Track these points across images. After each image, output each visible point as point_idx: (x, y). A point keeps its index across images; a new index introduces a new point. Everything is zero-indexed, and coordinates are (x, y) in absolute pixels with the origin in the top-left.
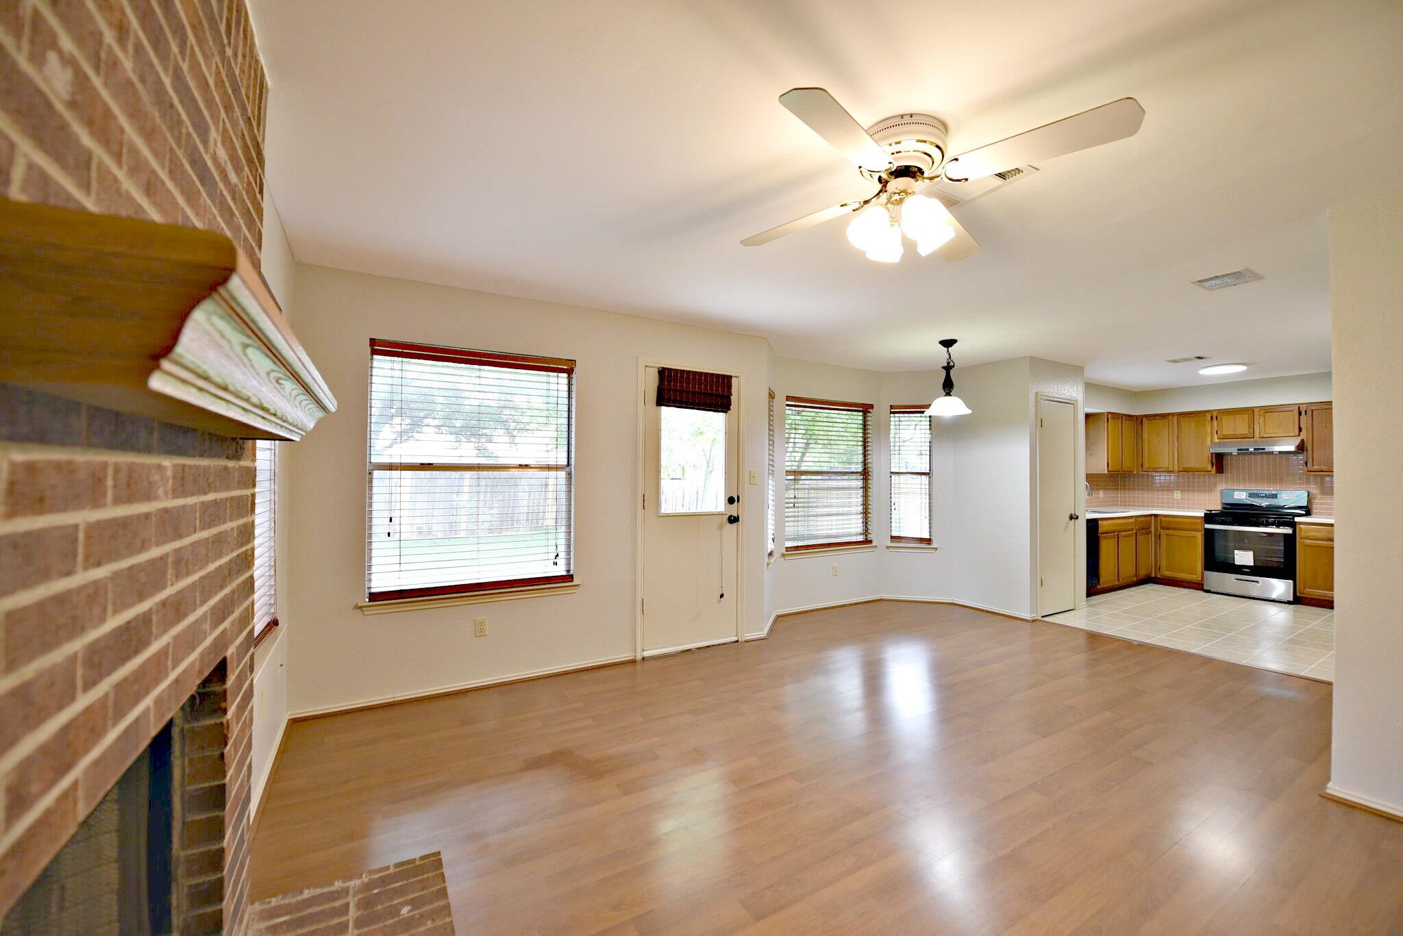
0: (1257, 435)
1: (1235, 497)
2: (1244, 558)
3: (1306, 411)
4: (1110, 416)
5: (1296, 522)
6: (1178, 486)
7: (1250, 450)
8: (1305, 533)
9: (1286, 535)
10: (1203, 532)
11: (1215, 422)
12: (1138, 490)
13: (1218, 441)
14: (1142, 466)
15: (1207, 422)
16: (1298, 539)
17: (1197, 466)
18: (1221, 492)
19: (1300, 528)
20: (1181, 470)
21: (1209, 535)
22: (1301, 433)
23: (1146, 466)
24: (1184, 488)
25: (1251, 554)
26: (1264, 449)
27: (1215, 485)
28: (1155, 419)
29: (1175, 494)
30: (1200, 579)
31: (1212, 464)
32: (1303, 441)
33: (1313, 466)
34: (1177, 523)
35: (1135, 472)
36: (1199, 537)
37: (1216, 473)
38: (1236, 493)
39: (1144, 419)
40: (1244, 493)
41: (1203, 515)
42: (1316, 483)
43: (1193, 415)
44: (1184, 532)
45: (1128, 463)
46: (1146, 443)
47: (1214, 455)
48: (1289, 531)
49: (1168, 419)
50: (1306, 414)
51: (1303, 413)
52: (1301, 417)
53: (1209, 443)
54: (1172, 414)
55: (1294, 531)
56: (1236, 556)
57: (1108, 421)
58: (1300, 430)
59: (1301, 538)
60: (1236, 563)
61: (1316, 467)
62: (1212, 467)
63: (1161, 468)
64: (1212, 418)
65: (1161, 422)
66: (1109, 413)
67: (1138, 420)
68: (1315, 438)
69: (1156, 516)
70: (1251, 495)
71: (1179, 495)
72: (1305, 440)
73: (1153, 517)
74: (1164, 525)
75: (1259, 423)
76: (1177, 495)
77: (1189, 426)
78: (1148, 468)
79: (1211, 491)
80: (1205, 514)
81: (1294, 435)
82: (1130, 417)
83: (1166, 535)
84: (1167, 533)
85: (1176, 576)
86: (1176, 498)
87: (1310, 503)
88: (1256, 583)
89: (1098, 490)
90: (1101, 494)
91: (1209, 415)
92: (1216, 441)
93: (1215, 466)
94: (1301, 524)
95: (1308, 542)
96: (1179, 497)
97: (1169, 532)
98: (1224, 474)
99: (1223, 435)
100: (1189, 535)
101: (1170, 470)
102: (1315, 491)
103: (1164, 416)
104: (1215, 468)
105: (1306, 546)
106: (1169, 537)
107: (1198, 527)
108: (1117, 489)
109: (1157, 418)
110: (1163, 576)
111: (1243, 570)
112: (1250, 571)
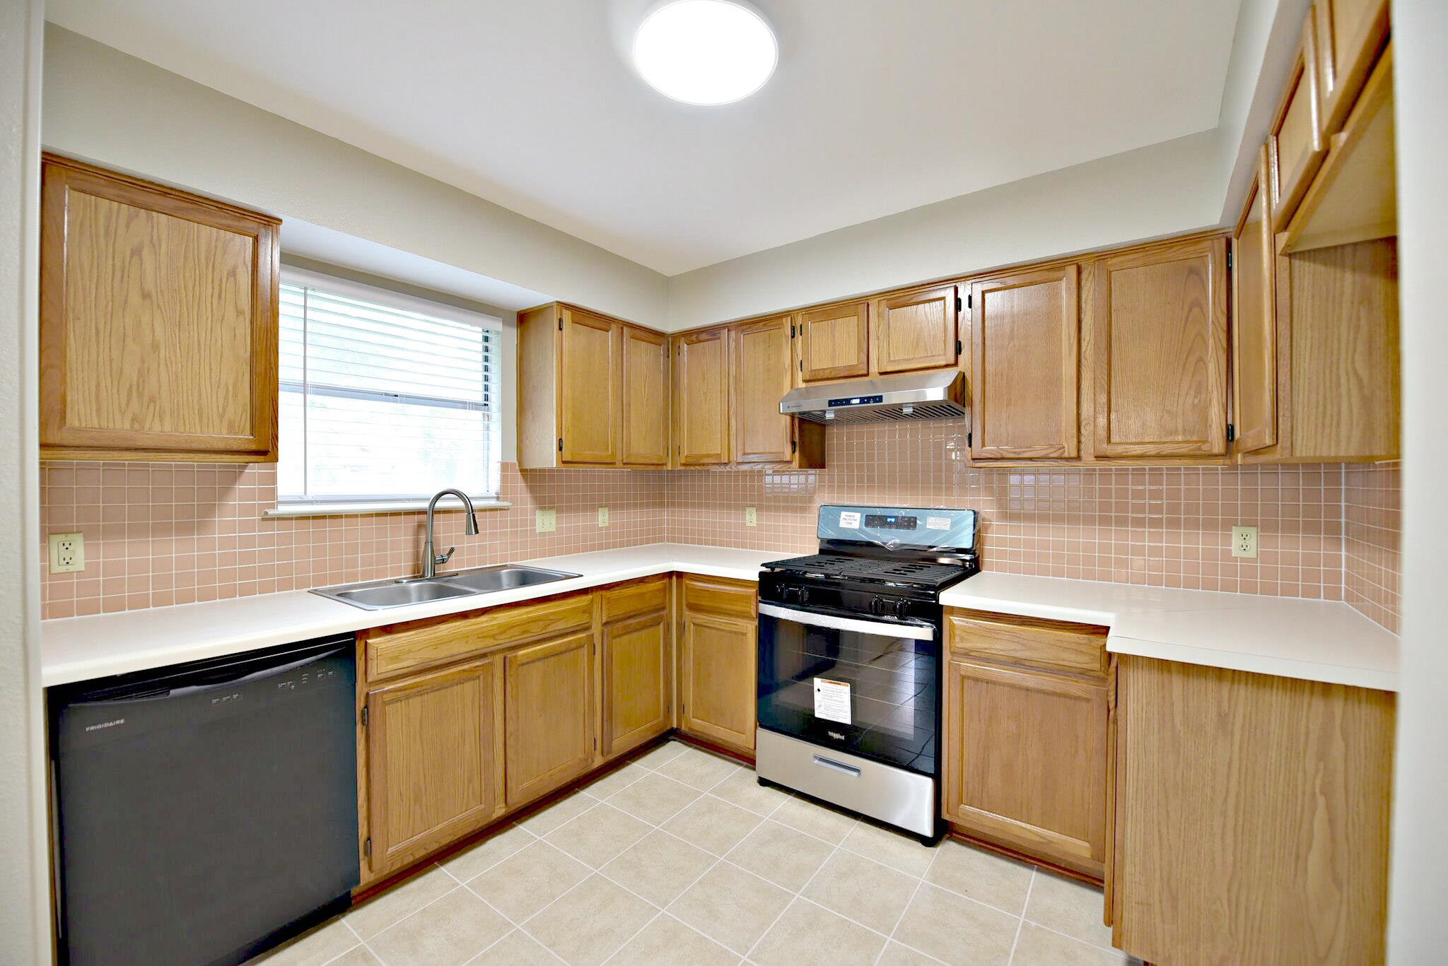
0: (874, 369)
1: (843, 524)
2: (832, 701)
4: (567, 313)
5: (942, 606)
6: (752, 498)
7: (854, 402)
8: (962, 639)
9: (919, 643)
10: (758, 622)
11: (799, 338)
14: (680, 453)
15: (785, 340)
16: (945, 655)
17: (768, 450)
18: (823, 511)
19: (952, 625)
20: (740, 459)
21: (768, 626)
22: (961, 357)
24: (765, 505)
25: (845, 690)
26: (880, 399)
27: (807, 494)
28: (699, 341)
29: (748, 517)
30: (750, 745)
31: (793, 443)
32: (962, 381)
33: (983, 445)
34: (714, 594)
37: (801, 466)
38: (843, 514)
39: (681, 340)
40: (858, 516)
41: (755, 575)
42: (990, 490)
43: (761, 324)
44: (725, 619)
47: (797, 419)
48: (920, 632)
49: (719, 338)
50: (970, 303)
51: (965, 304)
52: (961, 314)
53: (787, 389)
54: (727, 326)
55: (938, 634)
56: (818, 697)
58: (958, 350)
59: (952, 653)
60: (817, 715)
61: (990, 449)
62: (794, 452)
64: (793, 329)
65: (709, 346)
66: (562, 304)
67: (667, 343)
68: (989, 367)
69: (680, 575)
70: (871, 520)
71: (754, 516)
72: (968, 376)
73: (674, 578)
74: (691, 600)
75: (879, 336)
76: (752, 518)
77: (755, 353)
78: (686, 456)
79: (803, 510)
80: (761, 574)
81: (943, 363)
82: (656, 336)
83: (694, 624)
84: (697, 621)
85: (708, 732)
86: (748, 524)
87: (977, 537)
88: (855, 774)
89: (594, 509)
90: (603, 518)
91: (787, 323)
92: (802, 385)
93: (797, 449)
94: (953, 610)
95: (968, 666)
96: (754, 524)
97: (702, 618)
98: (826, 470)
99: (811, 371)
100: (734, 628)
101: (722, 461)
102: (988, 511)
103: (712, 332)
104: (797, 453)
105: (963, 678)
106: (699, 628)
107: (747, 609)
108: (661, 505)
109: (703, 336)
110: (690, 729)
111: (831, 734)
112: (843, 738)
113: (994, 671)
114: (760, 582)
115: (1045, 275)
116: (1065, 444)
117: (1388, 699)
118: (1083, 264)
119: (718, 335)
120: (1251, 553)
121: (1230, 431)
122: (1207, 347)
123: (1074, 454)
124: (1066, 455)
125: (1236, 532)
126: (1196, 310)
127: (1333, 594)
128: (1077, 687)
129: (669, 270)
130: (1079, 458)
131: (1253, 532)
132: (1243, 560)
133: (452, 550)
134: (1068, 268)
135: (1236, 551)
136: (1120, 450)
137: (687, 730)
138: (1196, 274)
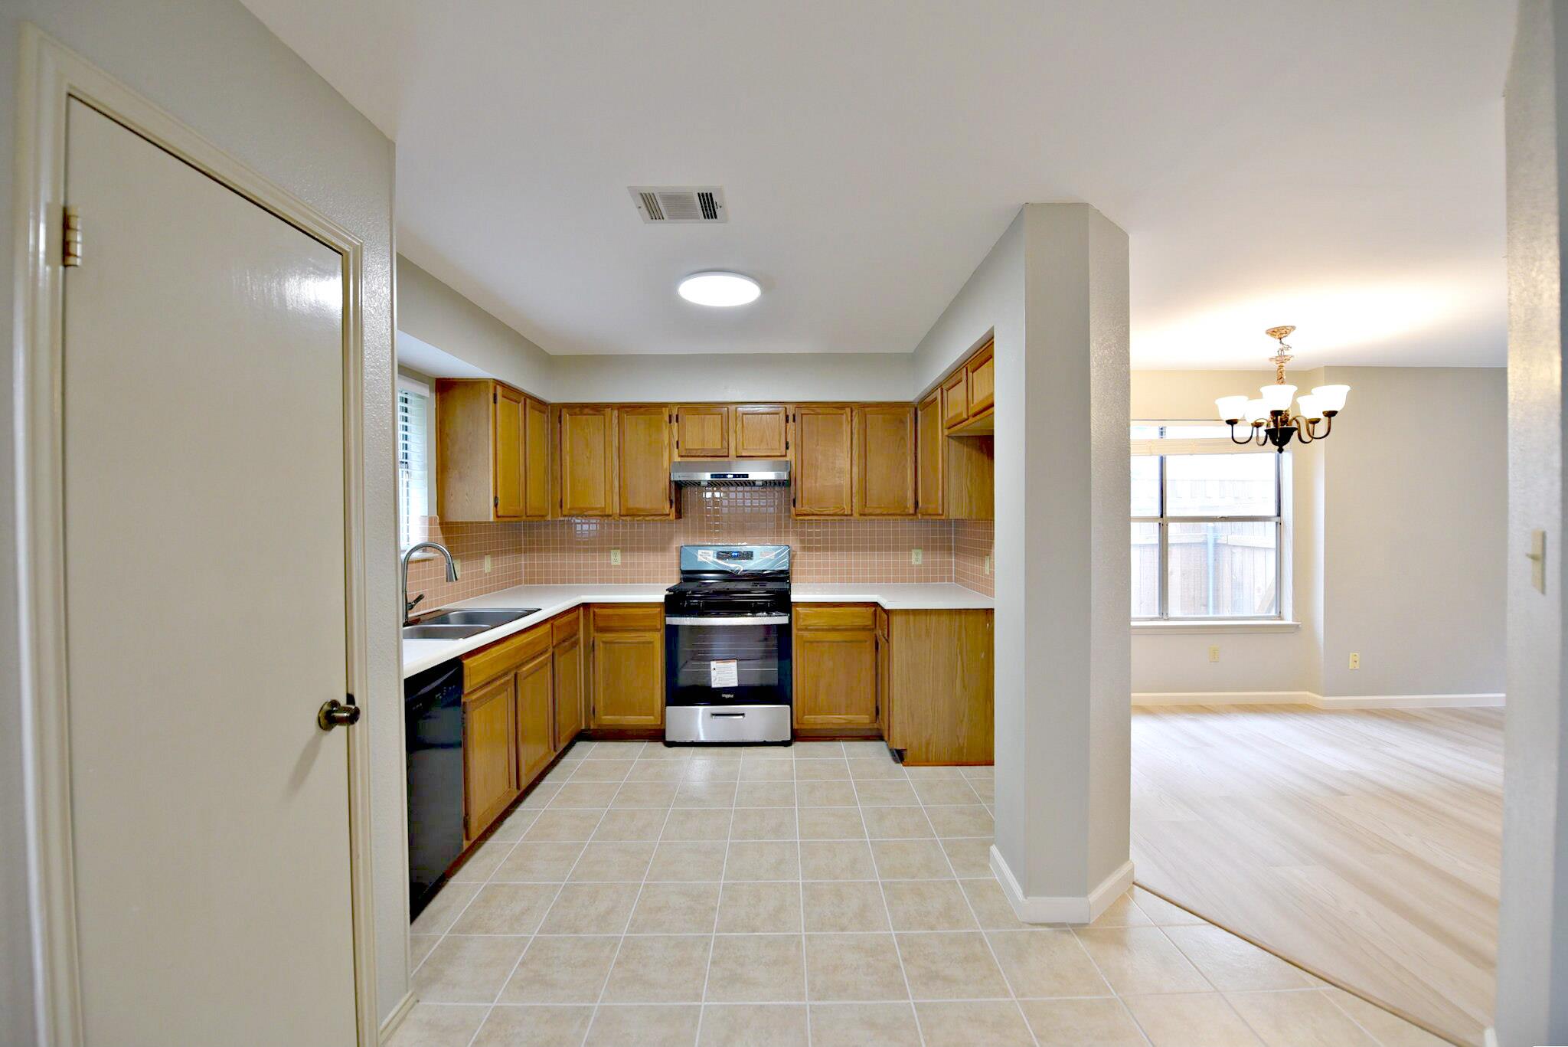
0: (732, 453)
1: (700, 559)
2: (724, 674)
3: (794, 416)
4: (499, 389)
5: (792, 602)
6: (617, 542)
7: (729, 476)
8: (804, 620)
9: (779, 626)
10: (663, 631)
11: (675, 424)
12: (555, 550)
13: (679, 459)
14: (561, 506)
15: (664, 424)
16: (794, 631)
17: (648, 506)
18: (680, 550)
19: (798, 613)
20: (623, 513)
21: (672, 632)
22: (788, 453)
23: (567, 505)
24: (628, 546)
25: (733, 666)
26: (747, 476)
27: (670, 539)
28: (582, 414)
29: (612, 557)
30: (659, 723)
31: (671, 501)
32: (789, 465)
33: (802, 506)
34: (622, 617)
35: (549, 518)
36: (657, 640)
37: (675, 517)
38: (700, 552)
39: (564, 411)
40: (712, 553)
41: (661, 598)
42: (796, 533)
43: (642, 409)
44: (633, 634)
45: (537, 499)
46: (567, 459)
47: (673, 485)
48: (781, 620)
49: (604, 415)
50: (794, 420)
51: (791, 418)
52: (789, 425)
53: (666, 464)
54: (611, 406)
55: (790, 619)
56: (713, 673)
57: (495, 402)
58: (787, 446)
59: (798, 630)
60: (714, 685)
61: (805, 509)
62: (671, 507)
63: (592, 509)
64: (670, 417)
65: (595, 420)
66: (498, 382)
67: (555, 414)
69: (586, 606)
70: (721, 556)
71: (619, 557)
72: (793, 463)
73: (582, 610)
74: (601, 624)
75: (736, 432)
76: (616, 558)
77: (636, 430)
78: (570, 509)
79: (664, 549)
80: (667, 596)
81: (779, 454)
82: (540, 404)
83: (604, 642)
84: (604, 639)
85: (621, 723)
86: (613, 563)
87: (791, 564)
88: (741, 717)
89: (482, 556)
90: (487, 565)
91: (666, 412)
92: (677, 459)
93: (674, 505)
94: (797, 604)
95: (807, 635)
96: (619, 563)
97: (608, 637)
98: (682, 520)
99: (686, 449)
100: (642, 640)
101: (607, 513)
102: (796, 545)
103: (597, 408)
104: (674, 509)
105: (805, 642)
106: (608, 645)
107: (655, 624)
108: (519, 551)
109: (586, 411)
110: (599, 725)
111: (723, 696)
112: (732, 696)
113: (820, 635)
114: (665, 602)
115: (835, 411)
116: (845, 507)
117: (989, 612)
118: (853, 408)
119: (603, 412)
120: (919, 563)
121: (916, 503)
122: (907, 460)
123: (850, 513)
124: (846, 513)
125: (914, 552)
126: (902, 441)
127: (950, 580)
128: (862, 635)
129: (553, 350)
130: (851, 515)
131: (920, 551)
132: (917, 566)
133: (420, 598)
134: (847, 409)
135: (914, 562)
136: (871, 511)
137: (596, 728)
138: (903, 422)
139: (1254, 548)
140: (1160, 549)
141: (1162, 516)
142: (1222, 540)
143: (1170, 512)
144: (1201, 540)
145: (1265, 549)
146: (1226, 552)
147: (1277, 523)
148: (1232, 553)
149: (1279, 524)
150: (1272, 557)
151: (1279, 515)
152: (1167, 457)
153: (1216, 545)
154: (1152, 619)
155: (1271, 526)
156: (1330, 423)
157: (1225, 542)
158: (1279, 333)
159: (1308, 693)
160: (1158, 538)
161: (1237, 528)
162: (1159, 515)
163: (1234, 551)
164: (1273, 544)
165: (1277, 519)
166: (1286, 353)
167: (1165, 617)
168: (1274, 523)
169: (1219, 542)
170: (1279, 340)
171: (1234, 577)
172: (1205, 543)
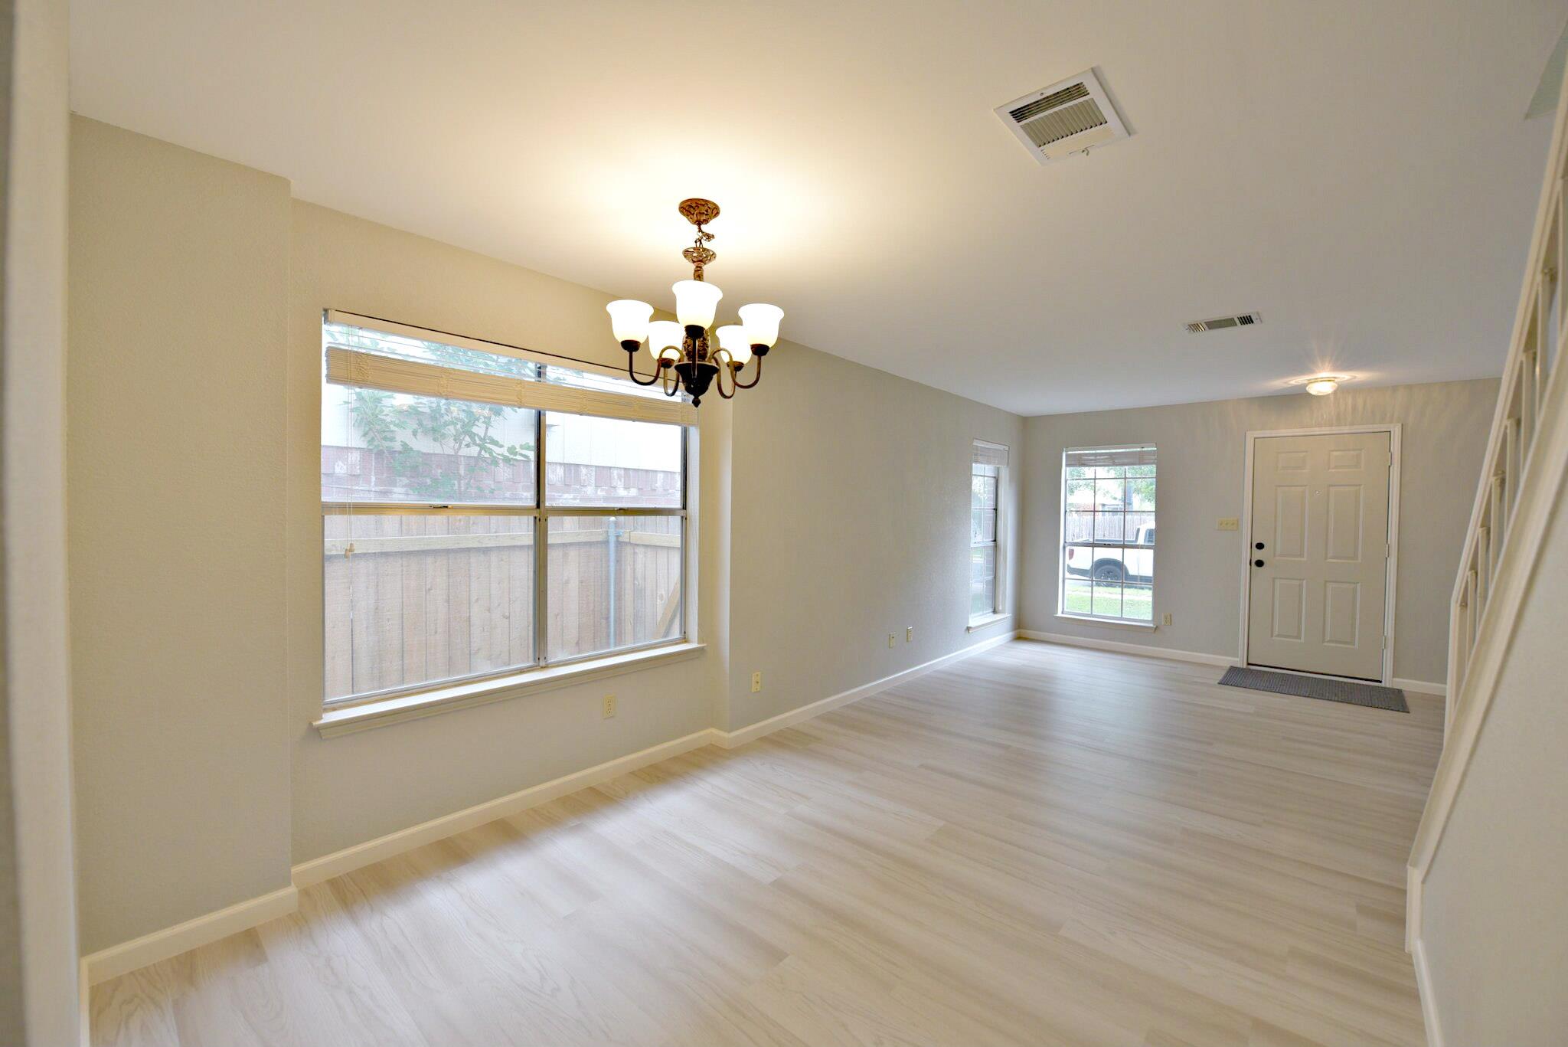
139: (655, 547)
140: (535, 552)
141: (538, 506)
142: (624, 538)
143: (552, 500)
144: (601, 538)
145: (668, 548)
146: (629, 550)
147: (682, 517)
148: (635, 553)
149: (684, 519)
150: (676, 559)
151: (684, 507)
152: (547, 412)
153: (619, 544)
154: (522, 671)
155: (675, 521)
156: (759, 364)
157: (628, 540)
158: (698, 211)
159: (713, 730)
160: (532, 537)
161: (640, 524)
162: (533, 504)
163: (637, 551)
164: (677, 542)
165: (682, 513)
166: (706, 244)
167: (542, 663)
168: (679, 518)
169: (621, 539)
170: (696, 227)
171: (636, 582)
172: (606, 542)
